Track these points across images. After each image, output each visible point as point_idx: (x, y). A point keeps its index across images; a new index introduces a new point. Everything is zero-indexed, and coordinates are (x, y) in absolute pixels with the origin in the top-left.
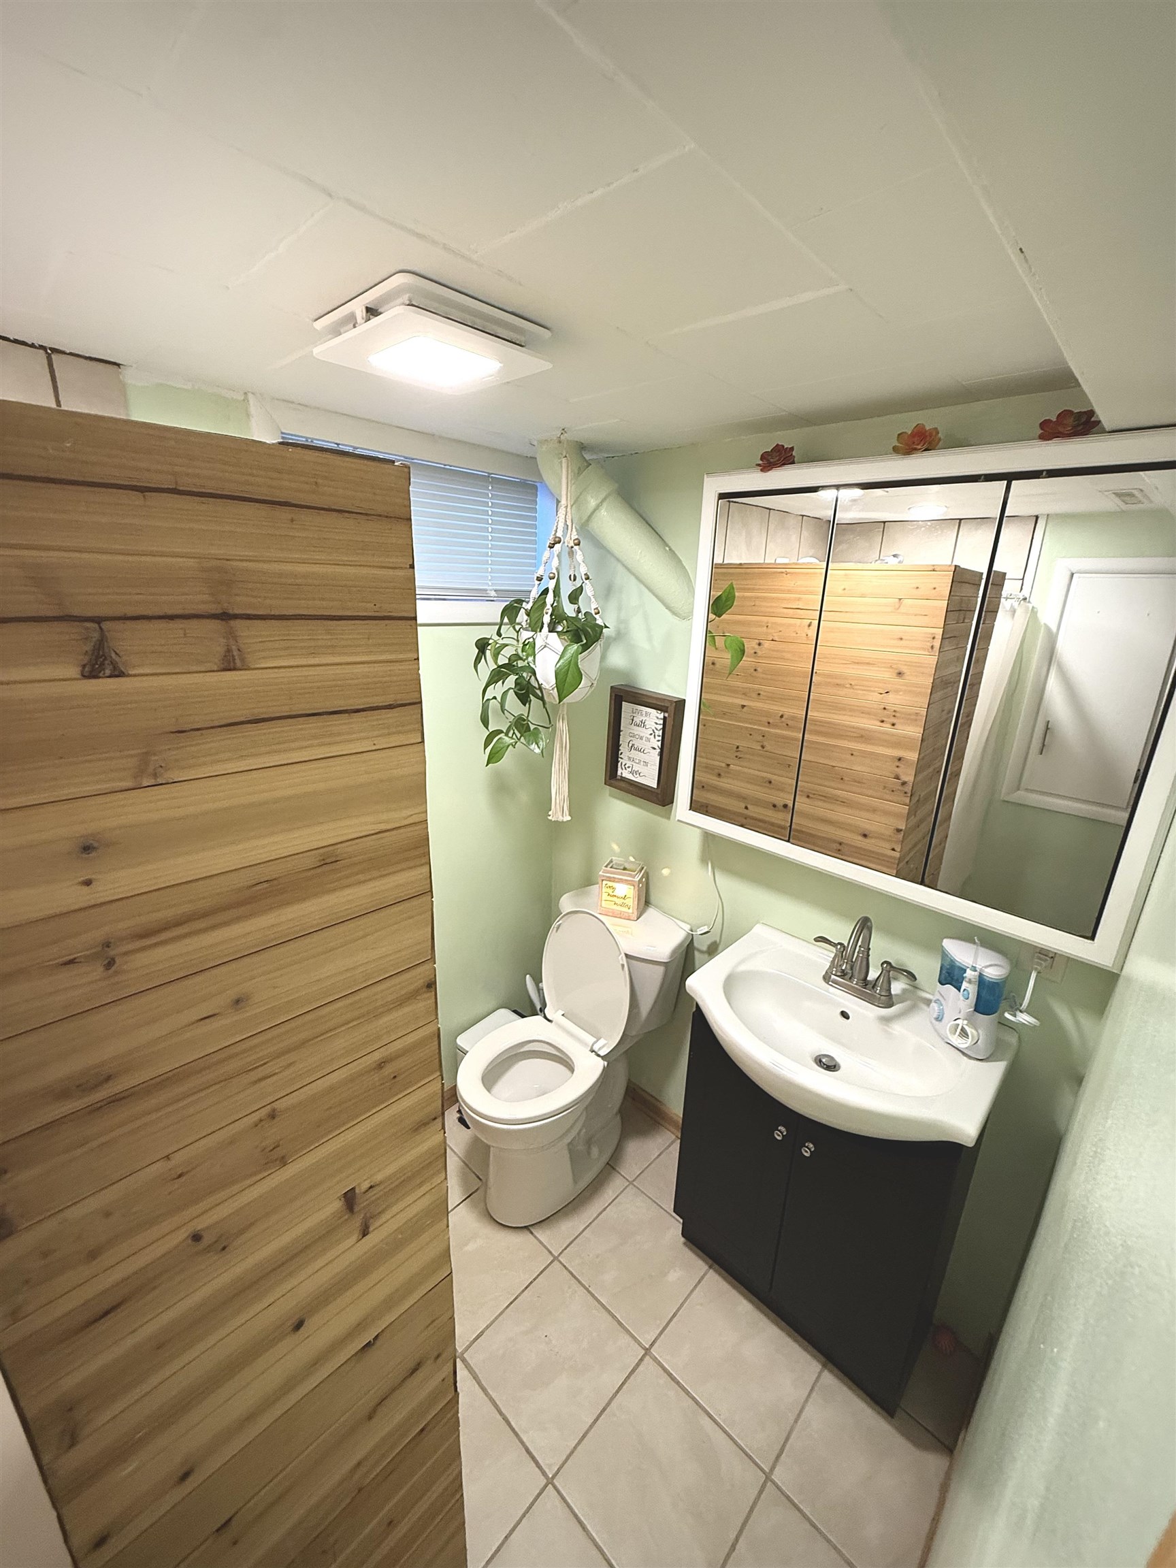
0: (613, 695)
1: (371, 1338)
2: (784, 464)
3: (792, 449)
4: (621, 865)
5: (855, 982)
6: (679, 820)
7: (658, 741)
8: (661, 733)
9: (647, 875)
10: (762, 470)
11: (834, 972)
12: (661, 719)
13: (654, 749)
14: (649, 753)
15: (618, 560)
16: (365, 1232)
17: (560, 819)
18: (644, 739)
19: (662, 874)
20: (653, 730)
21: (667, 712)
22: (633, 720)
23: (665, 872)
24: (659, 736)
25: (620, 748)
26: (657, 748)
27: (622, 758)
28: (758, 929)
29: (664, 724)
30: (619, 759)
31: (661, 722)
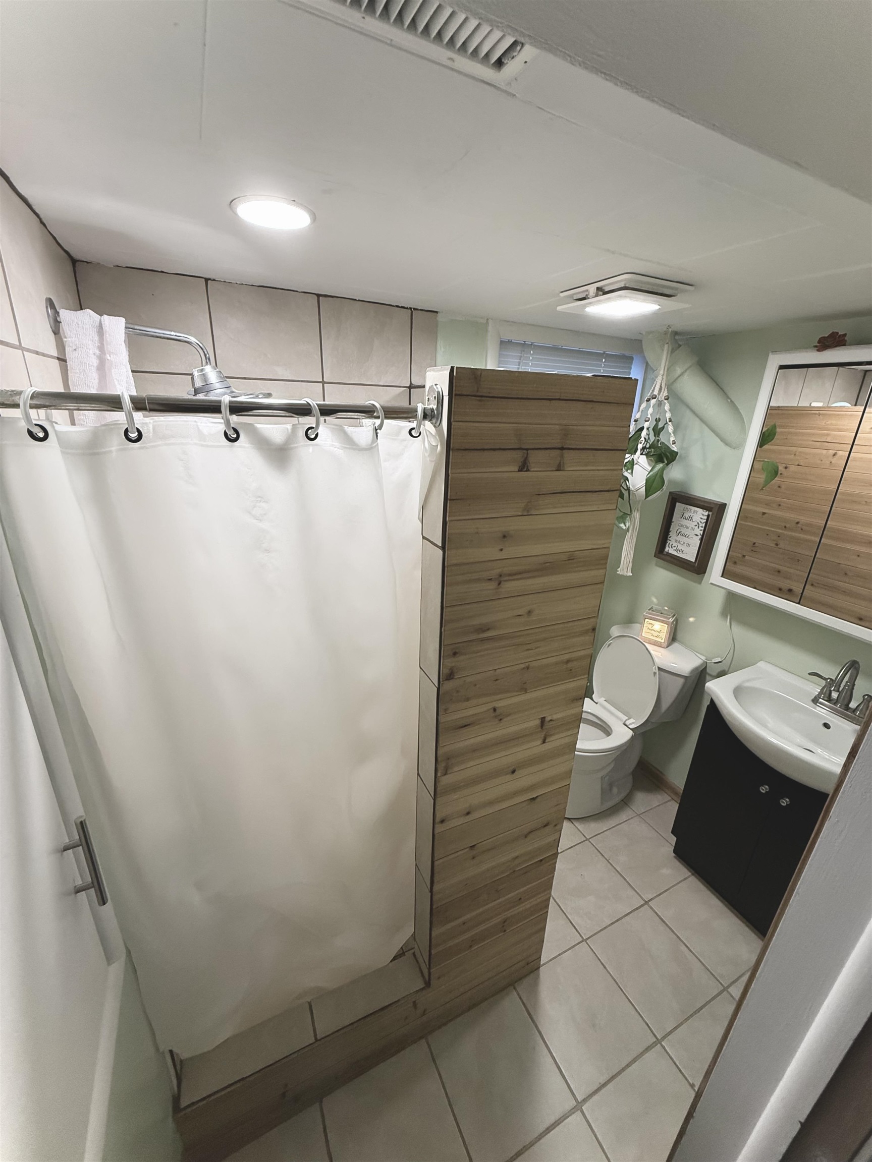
0: (671, 497)
1: (535, 796)
2: (836, 346)
3: (845, 335)
4: (660, 611)
5: (838, 706)
6: (711, 584)
7: (701, 530)
8: (704, 525)
9: (676, 620)
10: (818, 350)
11: (822, 697)
12: (706, 516)
13: (697, 535)
14: (692, 538)
15: (688, 406)
16: (544, 742)
17: (625, 574)
18: (690, 528)
19: (689, 620)
20: (698, 523)
21: (711, 511)
22: (683, 515)
23: (691, 619)
24: (702, 527)
25: (670, 533)
26: (699, 535)
27: (670, 540)
28: (761, 664)
29: (707, 520)
30: (668, 541)
31: (706, 518)
